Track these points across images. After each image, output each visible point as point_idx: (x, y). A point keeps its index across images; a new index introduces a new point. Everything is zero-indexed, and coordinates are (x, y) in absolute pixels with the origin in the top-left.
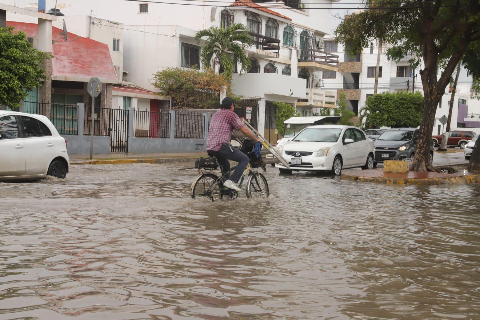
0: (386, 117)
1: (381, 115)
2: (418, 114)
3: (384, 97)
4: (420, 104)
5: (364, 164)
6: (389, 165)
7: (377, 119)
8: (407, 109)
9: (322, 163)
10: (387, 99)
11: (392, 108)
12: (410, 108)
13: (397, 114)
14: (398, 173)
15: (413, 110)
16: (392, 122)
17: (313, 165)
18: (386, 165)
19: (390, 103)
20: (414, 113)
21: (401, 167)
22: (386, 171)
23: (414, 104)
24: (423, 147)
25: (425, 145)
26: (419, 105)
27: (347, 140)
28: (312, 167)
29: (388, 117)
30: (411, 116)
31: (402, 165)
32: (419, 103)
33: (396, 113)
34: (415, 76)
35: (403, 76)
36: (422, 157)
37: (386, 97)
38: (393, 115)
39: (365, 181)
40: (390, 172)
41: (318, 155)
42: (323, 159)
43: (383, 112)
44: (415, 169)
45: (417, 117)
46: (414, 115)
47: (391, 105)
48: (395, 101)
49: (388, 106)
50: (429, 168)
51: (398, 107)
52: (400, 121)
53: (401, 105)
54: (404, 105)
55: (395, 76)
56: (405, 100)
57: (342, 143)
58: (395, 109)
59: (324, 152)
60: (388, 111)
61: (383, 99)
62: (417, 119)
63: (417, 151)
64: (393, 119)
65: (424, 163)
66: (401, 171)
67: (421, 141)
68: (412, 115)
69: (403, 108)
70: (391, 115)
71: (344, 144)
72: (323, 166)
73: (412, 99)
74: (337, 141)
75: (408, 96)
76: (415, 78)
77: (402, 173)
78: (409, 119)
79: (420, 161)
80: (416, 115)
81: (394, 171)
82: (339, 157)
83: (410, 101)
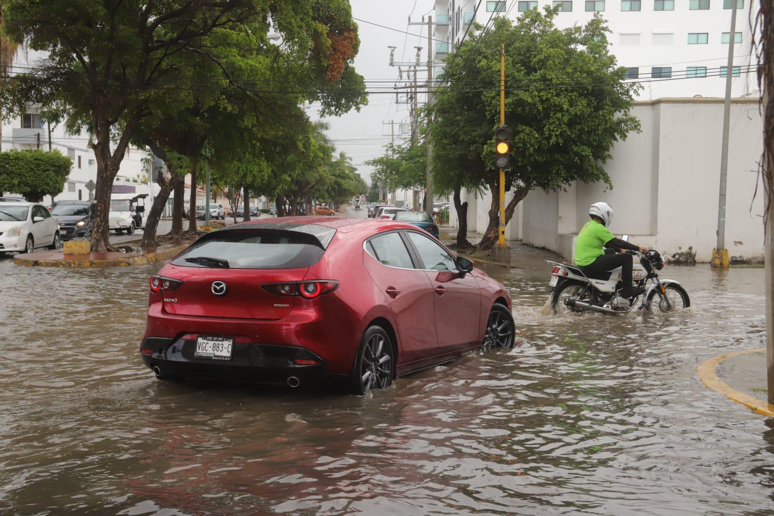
0: (16, 182)
1: (9, 179)
2: (58, 179)
3: (13, 156)
4: (61, 165)
5: (51, 244)
6: (70, 247)
7: (5, 183)
8: (44, 171)
9: (14, 244)
10: (17, 159)
11: (24, 171)
12: (48, 170)
13: (32, 178)
14: (80, 254)
15: (53, 174)
16: (25, 188)
17: (4, 246)
18: (67, 247)
19: (21, 163)
20: (54, 178)
21: (82, 248)
22: (67, 253)
23: (53, 166)
24: (101, 225)
25: (103, 224)
26: (59, 167)
27: (36, 218)
28: (3, 248)
29: (18, 182)
30: (50, 182)
31: (84, 246)
32: (59, 164)
33: (30, 176)
34: (51, 130)
35: (30, 128)
36: (100, 237)
37: (15, 156)
38: (27, 180)
39: (47, 265)
40: (71, 254)
41: (8, 235)
42: (14, 239)
43: (13, 175)
44: (94, 249)
45: (57, 183)
46: (53, 179)
47: (23, 167)
48: (28, 161)
49: (19, 168)
50: (108, 247)
51: (32, 169)
52: (36, 187)
53: (35, 167)
54: (40, 167)
55: (19, 127)
56: (41, 161)
57: (31, 221)
58: (29, 171)
59: (15, 232)
60: (20, 175)
61: (11, 159)
62: (57, 185)
63: (95, 230)
64: (27, 185)
65: (102, 243)
66: (83, 253)
67: (98, 219)
68: (51, 180)
69: (39, 170)
70: (24, 179)
71: (34, 222)
72: (16, 246)
73: (50, 160)
74: (26, 220)
75: (44, 155)
76: (52, 133)
77: (84, 255)
78: (48, 184)
79: (98, 241)
80: (57, 181)
81: (76, 253)
82: (30, 236)
83: (48, 161)
